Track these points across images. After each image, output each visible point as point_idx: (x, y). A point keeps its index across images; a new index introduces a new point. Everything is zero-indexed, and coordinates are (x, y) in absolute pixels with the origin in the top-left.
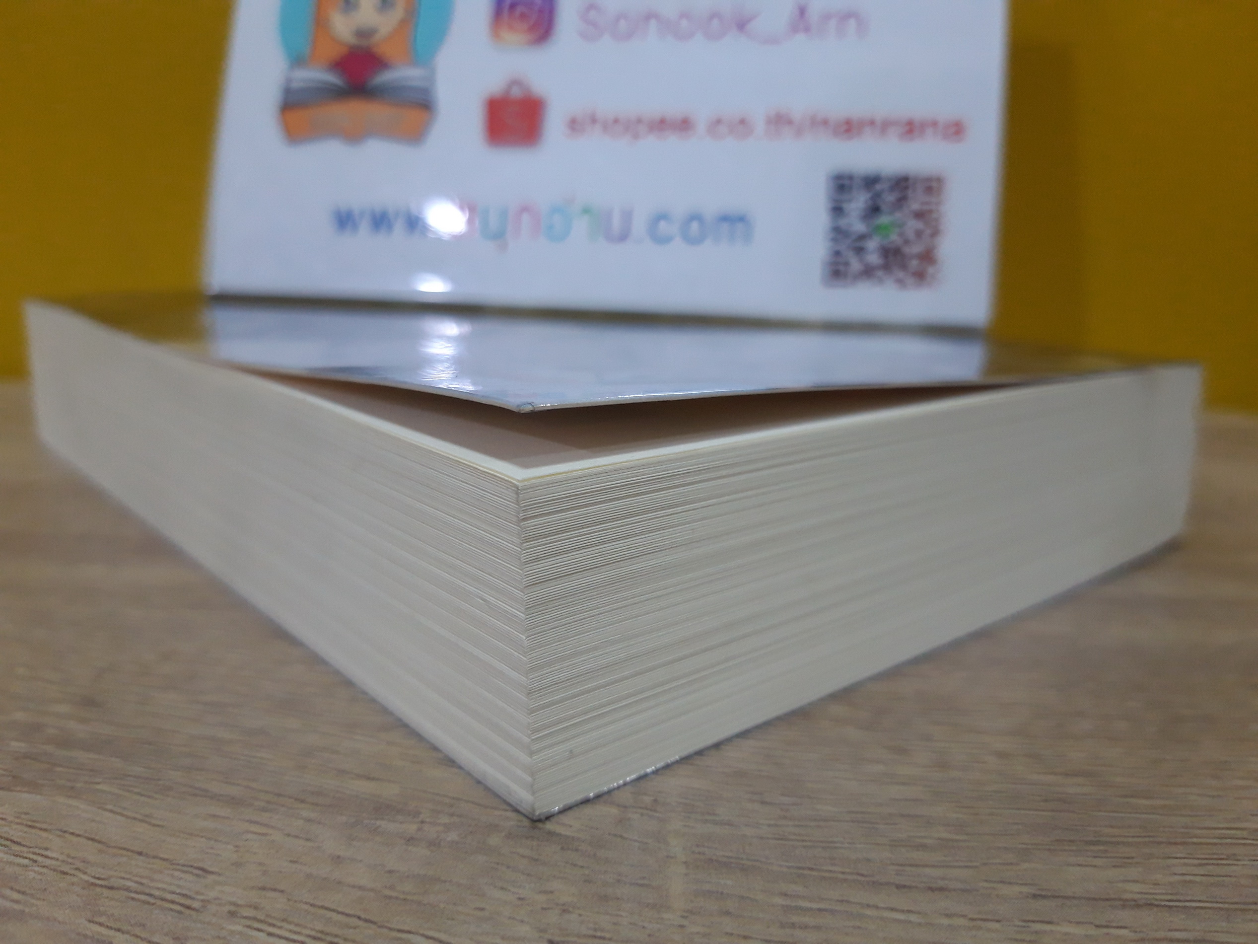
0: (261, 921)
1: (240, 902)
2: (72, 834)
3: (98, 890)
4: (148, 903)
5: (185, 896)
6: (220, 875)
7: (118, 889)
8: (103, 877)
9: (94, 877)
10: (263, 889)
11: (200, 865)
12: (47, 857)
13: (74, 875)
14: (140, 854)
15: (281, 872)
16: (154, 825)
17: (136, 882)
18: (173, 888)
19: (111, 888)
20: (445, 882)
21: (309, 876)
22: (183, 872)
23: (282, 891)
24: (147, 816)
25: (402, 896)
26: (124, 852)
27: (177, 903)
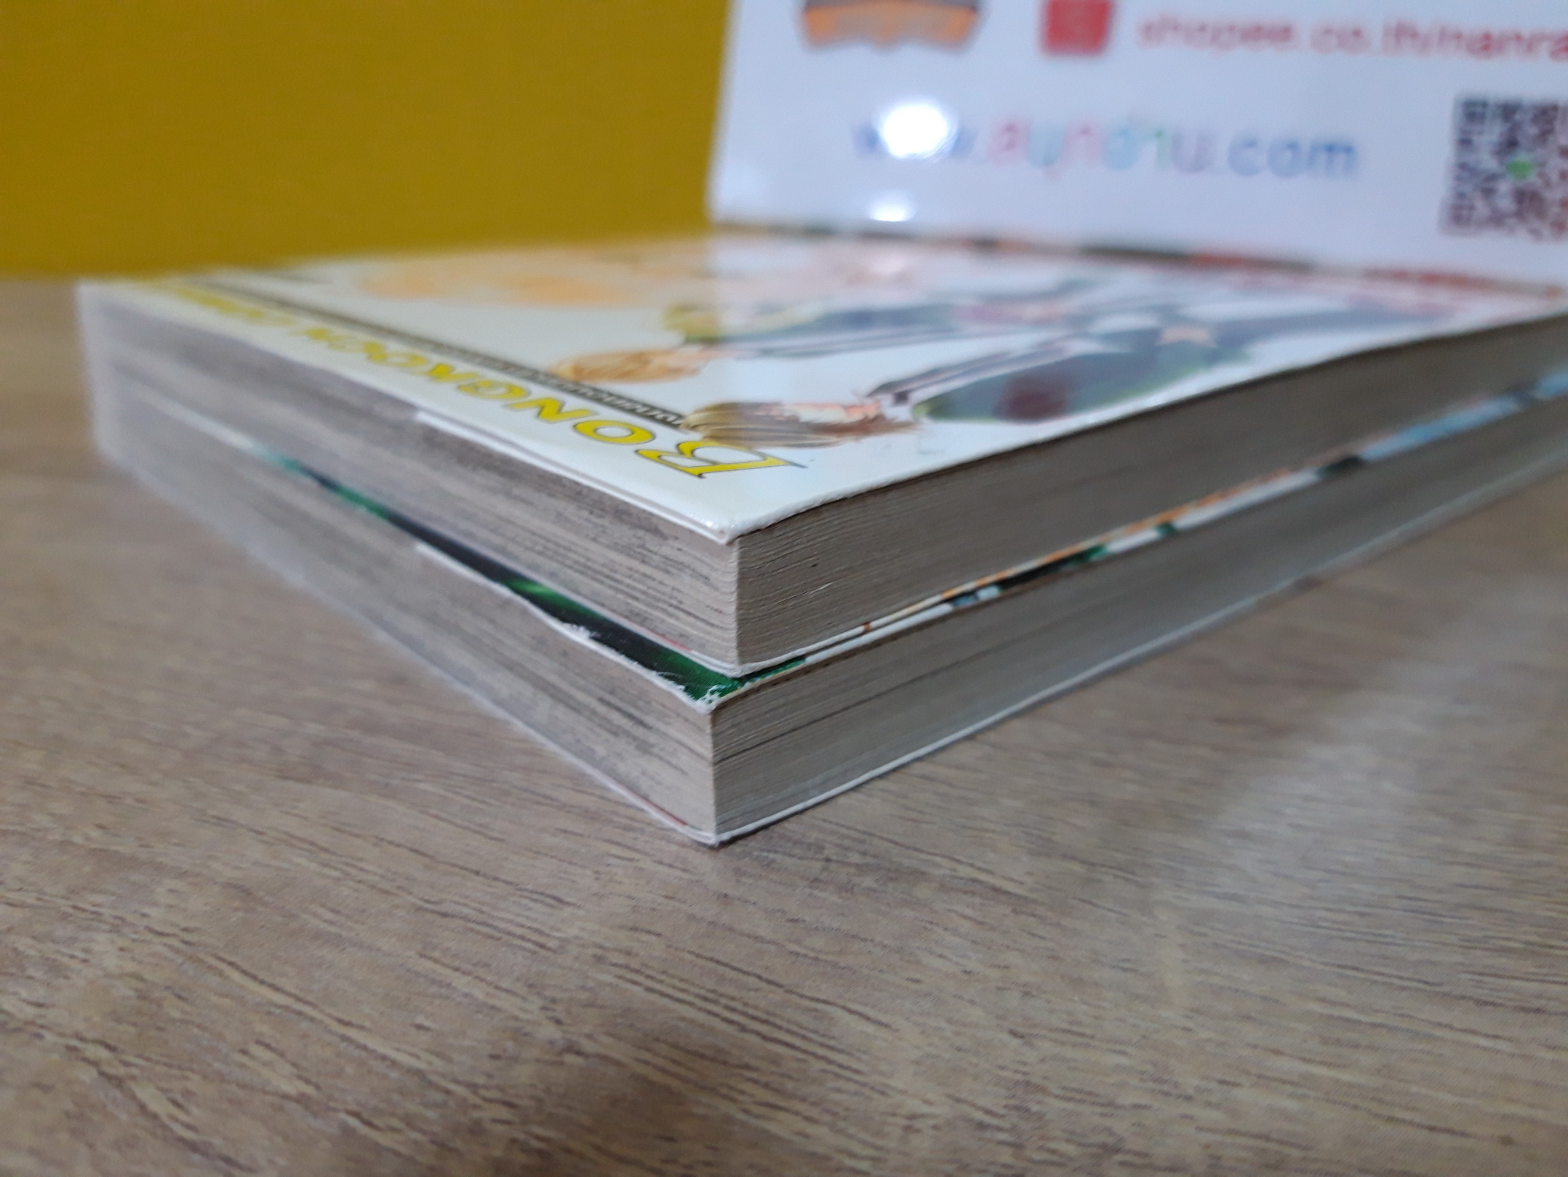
0: (637, 972)
1: (608, 945)
2: (391, 843)
3: (428, 916)
4: (492, 937)
5: (537, 931)
6: (579, 907)
7: (453, 916)
8: (433, 899)
9: (422, 899)
10: (635, 929)
11: (552, 893)
12: (362, 870)
13: (397, 895)
14: (477, 873)
15: (654, 910)
16: (491, 838)
17: (474, 909)
18: (520, 920)
19: (445, 915)
20: (865, 940)
21: (692, 917)
22: (533, 900)
23: (659, 935)
24: (481, 825)
25: (812, 954)
26: (457, 870)
27: (529, 940)
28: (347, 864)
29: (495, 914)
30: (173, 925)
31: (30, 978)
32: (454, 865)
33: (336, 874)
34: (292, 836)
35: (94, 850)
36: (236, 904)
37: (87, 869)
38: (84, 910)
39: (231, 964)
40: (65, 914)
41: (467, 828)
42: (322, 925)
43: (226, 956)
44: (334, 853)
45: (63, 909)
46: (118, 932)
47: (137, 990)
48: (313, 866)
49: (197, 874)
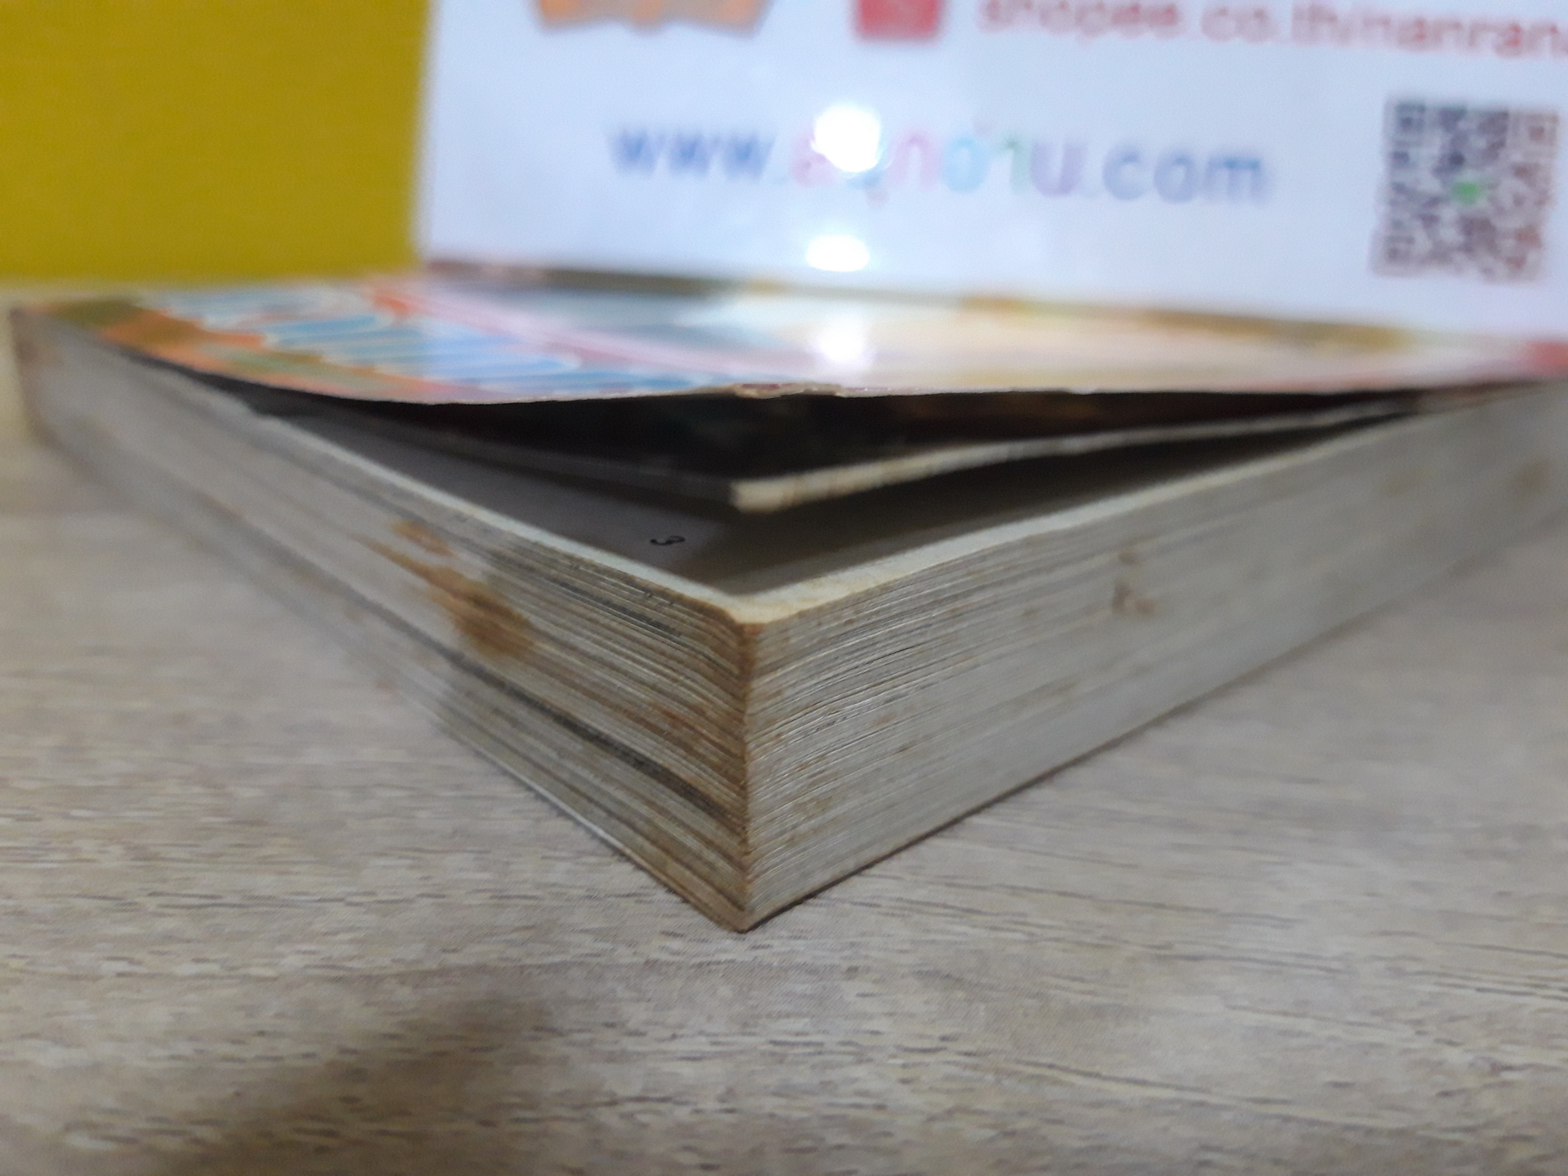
0: (1445, 975)
1: (1385, 954)
4: (1271, 972)
6: (1307, 922)
8: (1159, 944)
9: (1147, 946)
11: (1258, 912)
12: (1039, 926)
13: (1116, 947)
29: (1239, 946)
30: (922, 1036)
31: (840, 1147)
32: (1125, 902)
33: (1018, 936)
34: (912, 902)
35: (700, 965)
36: (960, 995)
37: (725, 991)
38: (793, 1044)
39: (1051, 1066)
40: (773, 1054)
41: (1081, 859)
42: (1088, 998)
43: (1033, 1059)
44: (985, 914)
45: (764, 1048)
46: (870, 1060)
47: (993, 1127)
48: (983, 933)
49: (868, 970)
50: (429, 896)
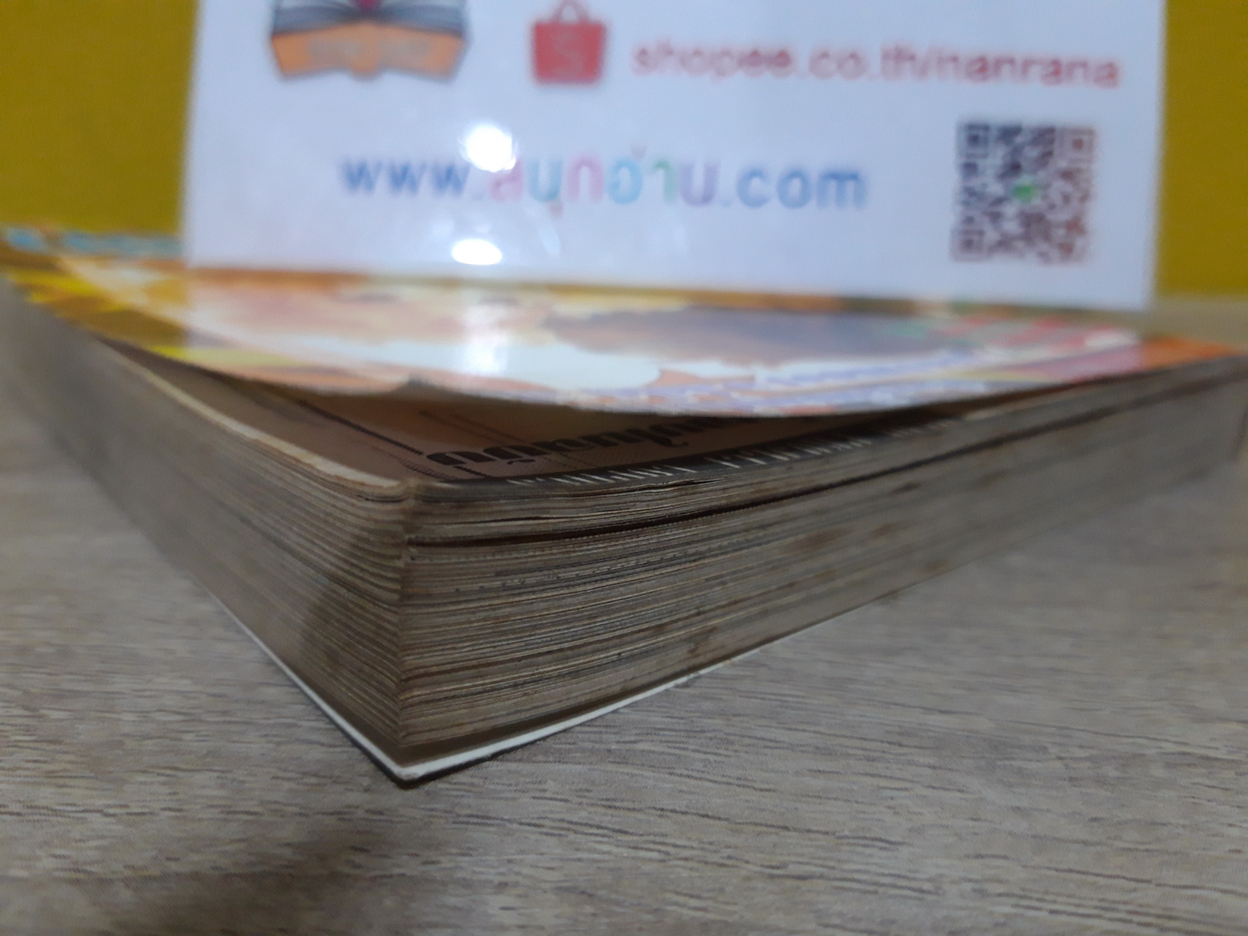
0: (1026, 897)
1: (973, 876)
2: (673, 811)
3: (790, 883)
4: (870, 892)
5: (900, 877)
6: (910, 845)
7: (809, 877)
8: (774, 864)
9: (764, 866)
11: (873, 835)
12: (675, 846)
13: (737, 867)
14: (786, 828)
15: (976, 834)
16: (761, 790)
17: (822, 866)
19: (802, 878)
20: (1165, 825)
21: (1013, 835)
22: (865, 846)
23: (1005, 857)
24: (739, 779)
25: (1141, 847)
26: (765, 829)
27: (902, 888)
28: (654, 843)
29: (846, 867)
32: (756, 824)
33: (655, 855)
34: (571, 823)
36: (589, 909)
41: (729, 784)
42: (699, 914)
44: (632, 834)
48: (625, 852)
49: (516, 885)
50: (170, 809)
